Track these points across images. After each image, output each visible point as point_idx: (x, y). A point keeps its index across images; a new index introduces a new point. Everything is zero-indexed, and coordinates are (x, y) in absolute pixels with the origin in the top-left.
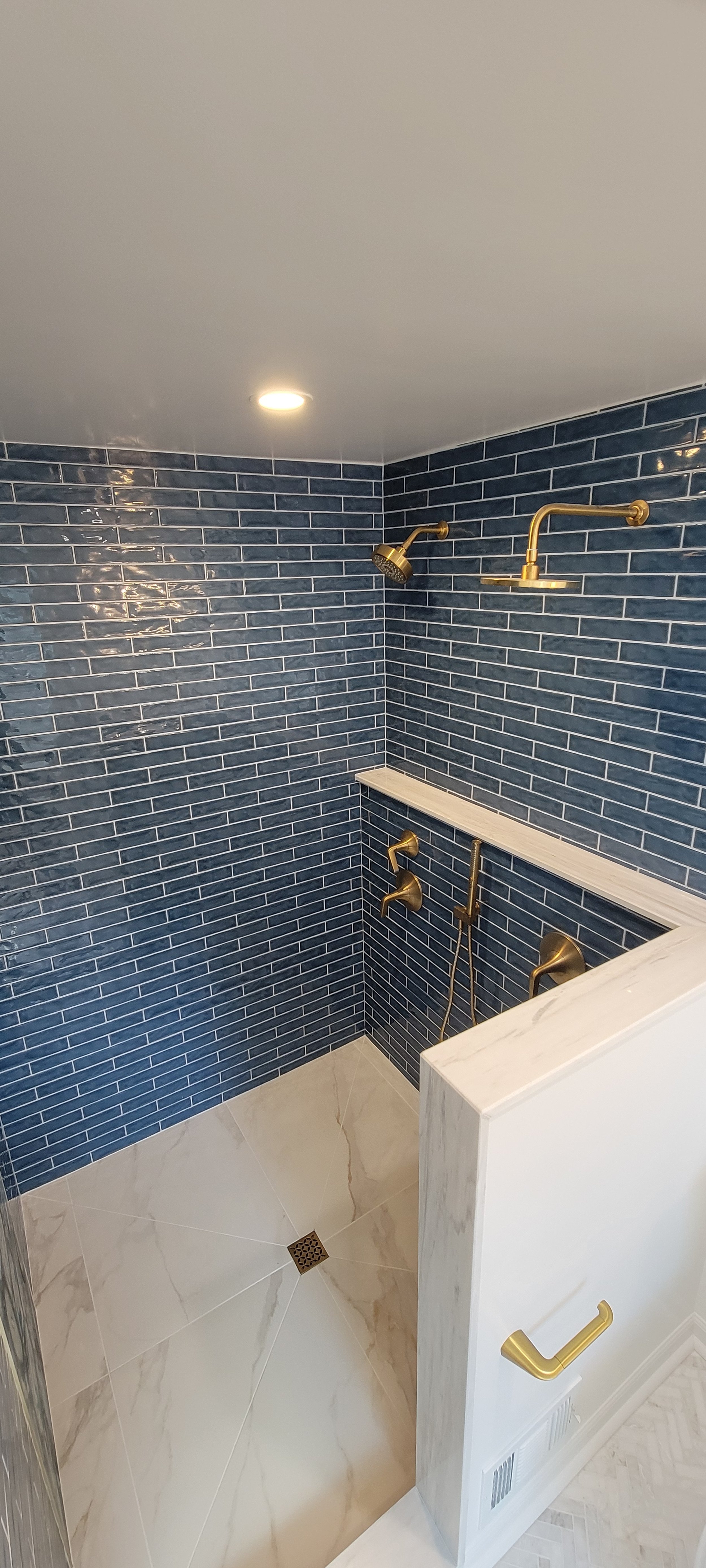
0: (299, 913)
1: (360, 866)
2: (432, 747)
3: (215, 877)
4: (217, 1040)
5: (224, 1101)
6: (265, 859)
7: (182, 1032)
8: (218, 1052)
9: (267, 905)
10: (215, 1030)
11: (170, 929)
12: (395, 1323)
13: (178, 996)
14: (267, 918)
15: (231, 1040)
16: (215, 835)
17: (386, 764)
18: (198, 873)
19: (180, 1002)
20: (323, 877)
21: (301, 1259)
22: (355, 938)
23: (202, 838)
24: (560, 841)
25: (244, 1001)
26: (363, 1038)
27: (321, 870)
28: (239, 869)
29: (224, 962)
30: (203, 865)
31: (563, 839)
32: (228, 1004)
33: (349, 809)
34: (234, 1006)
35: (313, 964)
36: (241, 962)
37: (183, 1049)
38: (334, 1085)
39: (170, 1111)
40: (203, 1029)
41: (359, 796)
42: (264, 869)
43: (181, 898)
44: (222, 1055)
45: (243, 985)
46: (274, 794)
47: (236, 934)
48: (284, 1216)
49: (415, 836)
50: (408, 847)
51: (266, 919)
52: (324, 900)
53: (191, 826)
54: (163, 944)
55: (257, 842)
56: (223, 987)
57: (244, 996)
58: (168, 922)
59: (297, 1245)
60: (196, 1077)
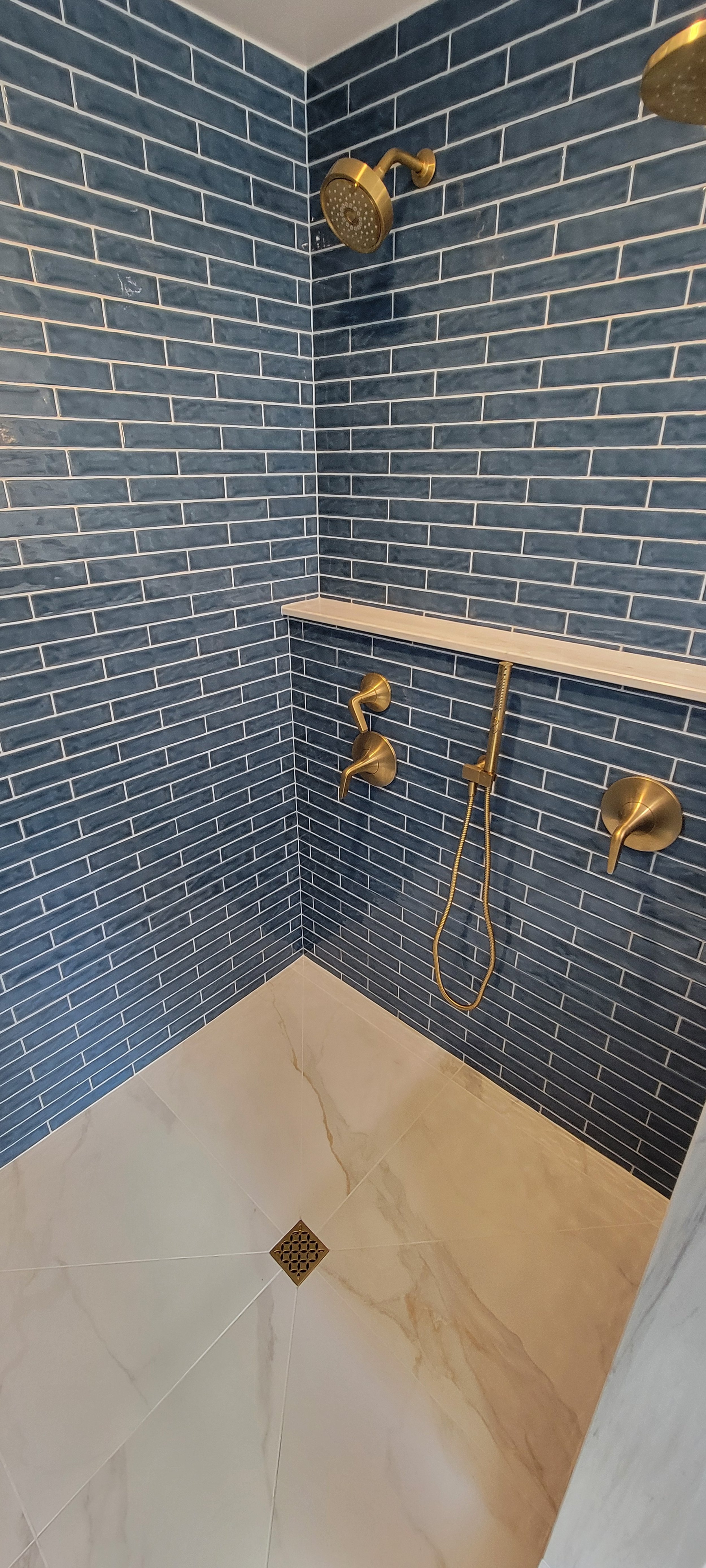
0: (217, 808)
1: (292, 739)
2: (399, 552)
3: (93, 763)
4: (118, 998)
5: (136, 1072)
6: (165, 734)
7: (67, 995)
8: (121, 1012)
9: (173, 801)
10: (115, 985)
11: (30, 849)
12: (440, 1319)
13: (55, 947)
14: (175, 819)
15: (138, 994)
16: (87, 696)
17: (319, 593)
18: (65, 759)
19: (58, 956)
20: (246, 756)
21: (292, 1263)
22: (287, 837)
23: (66, 701)
24: (620, 653)
25: (152, 938)
26: (301, 959)
27: (243, 747)
28: (129, 749)
29: (119, 889)
30: (72, 745)
31: (625, 650)
32: (130, 946)
33: (276, 658)
34: (139, 947)
35: (240, 876)
36: (143, 886)
37: (69, 1019)
38: (280, 1023)
39: (61, 1104)
40: (97, 986)
41: (288, 638)
42: (165, 748)
43: (41, 799)
44: (128, 1015)
45: (148, 917)
46: (172, 632)
47: (131, 847)
48: (255, 1210)
49: (384, 679)
50: (376, 695)
51: (174, 821)
52: (248, 788)
53: (45, 680)
54: (20, 875)
55: (152, 707)
56: (121, 923)
57: (151, 931)
58: (25, 839)
59: (283, 1246)
60: (93, 1052)
